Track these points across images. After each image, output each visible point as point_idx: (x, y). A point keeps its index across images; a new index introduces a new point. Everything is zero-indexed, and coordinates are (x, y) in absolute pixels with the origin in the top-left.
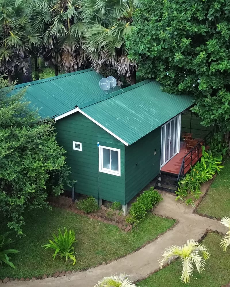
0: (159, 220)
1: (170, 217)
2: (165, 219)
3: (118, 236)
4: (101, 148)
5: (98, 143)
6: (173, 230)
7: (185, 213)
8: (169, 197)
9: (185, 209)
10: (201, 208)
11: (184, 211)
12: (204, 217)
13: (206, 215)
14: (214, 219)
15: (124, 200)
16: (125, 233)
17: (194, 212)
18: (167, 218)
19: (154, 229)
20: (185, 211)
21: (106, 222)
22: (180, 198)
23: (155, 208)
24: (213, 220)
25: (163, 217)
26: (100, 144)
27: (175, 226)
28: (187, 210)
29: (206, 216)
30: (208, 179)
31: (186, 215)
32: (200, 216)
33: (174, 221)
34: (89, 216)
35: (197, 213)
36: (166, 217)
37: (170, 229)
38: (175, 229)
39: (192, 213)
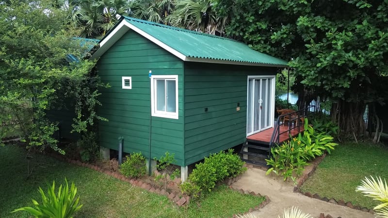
0: (239, 196)
1: (256, 193)
2: (248, 196)
3: (165, 212)
4: (154, 79)
5: (150, 72)
6: (260, 211)
7: (281, 191)
8: (258, 172)
9: (282, 186)
10: (307, 187)
11: (279, 188)
12: (313, 199)
13: (316, 194)
14: (331, 203)
15: (184, 159)
16: (176, 208)
17: (296, 190)
18: (252, 194)
19: (228, 207)
20: (281, 188)
21: (152, 191)
22: (273, 171)
23: (235, 181)
24: (329, 203)
25: (245, 193)
26: (153, 74)
27: (264, 206)
28: (284, 188)
29: (316, 196)
30: (315, 155)
31: (283, 194)
32: (307, 197)
33: (262, 199)
34: (131, 181)
35: (301, 192)
36: (250, 193)
37: (253, 210)
38: (264, 211)
39: (293, 191)
